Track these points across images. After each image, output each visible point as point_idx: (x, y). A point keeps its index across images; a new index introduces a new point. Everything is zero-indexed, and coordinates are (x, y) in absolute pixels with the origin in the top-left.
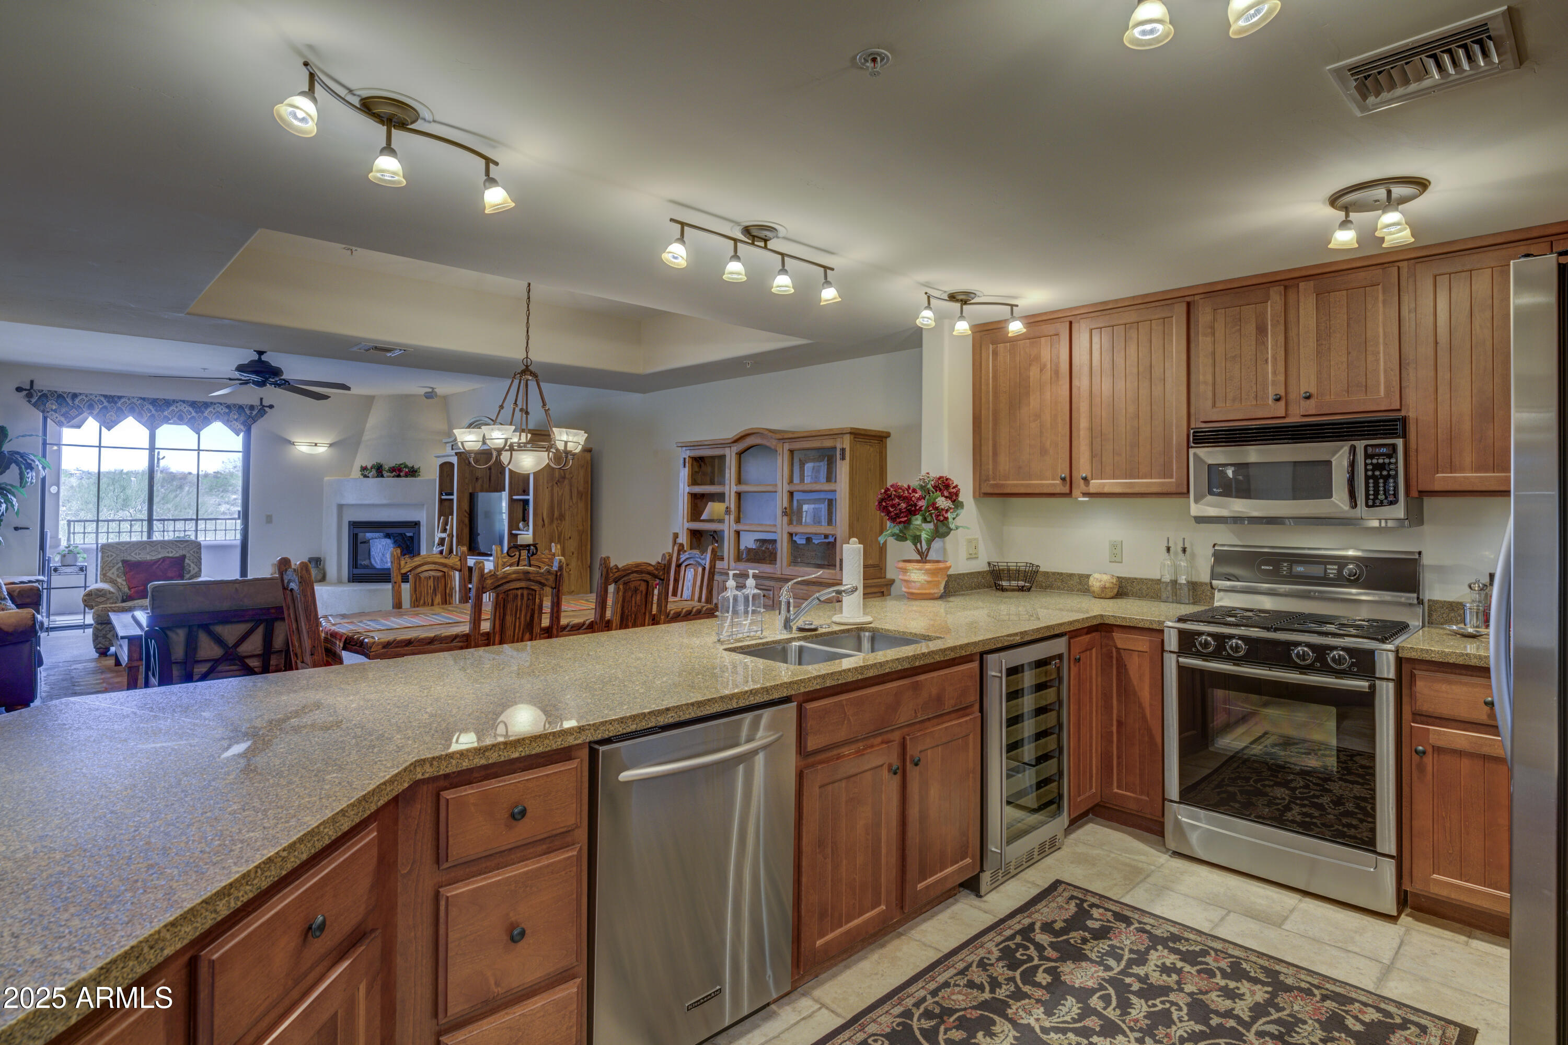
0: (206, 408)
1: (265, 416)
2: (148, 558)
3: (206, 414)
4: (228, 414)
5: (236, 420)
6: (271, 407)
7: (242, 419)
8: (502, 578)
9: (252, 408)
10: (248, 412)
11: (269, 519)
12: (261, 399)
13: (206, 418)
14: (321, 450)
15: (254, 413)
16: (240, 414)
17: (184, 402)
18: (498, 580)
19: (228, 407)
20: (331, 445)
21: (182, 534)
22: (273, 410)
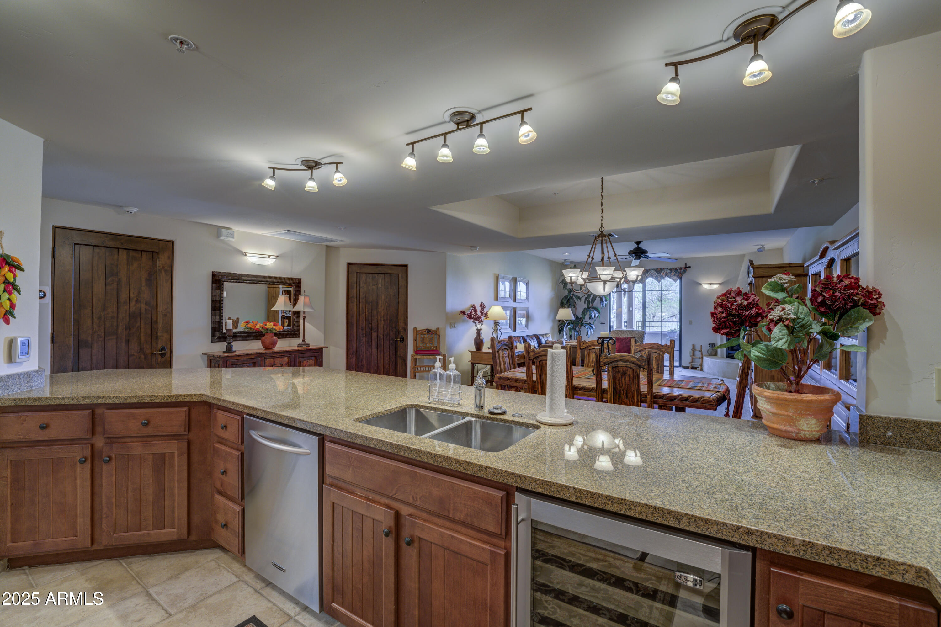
0: (661, 271)
1: (687, 272)
2: (624, 337)
3: (661, 274)
4: (670, 273)
5: (674, 275)
6: (689, 267)
7: (677, 274)
8: (538, 353)
9: (681, 269)
10: (679, 271)
11: (691, 323)
12: (686, 264)
13: (662, 276)
14: (715, 287)
15: (682, 271)
16: (676, 272)
17: (653, 269)
18: (536, 354)
19: (671, 270)
20: (721, 284)
21: (672, 329)
22: (690, 269)
